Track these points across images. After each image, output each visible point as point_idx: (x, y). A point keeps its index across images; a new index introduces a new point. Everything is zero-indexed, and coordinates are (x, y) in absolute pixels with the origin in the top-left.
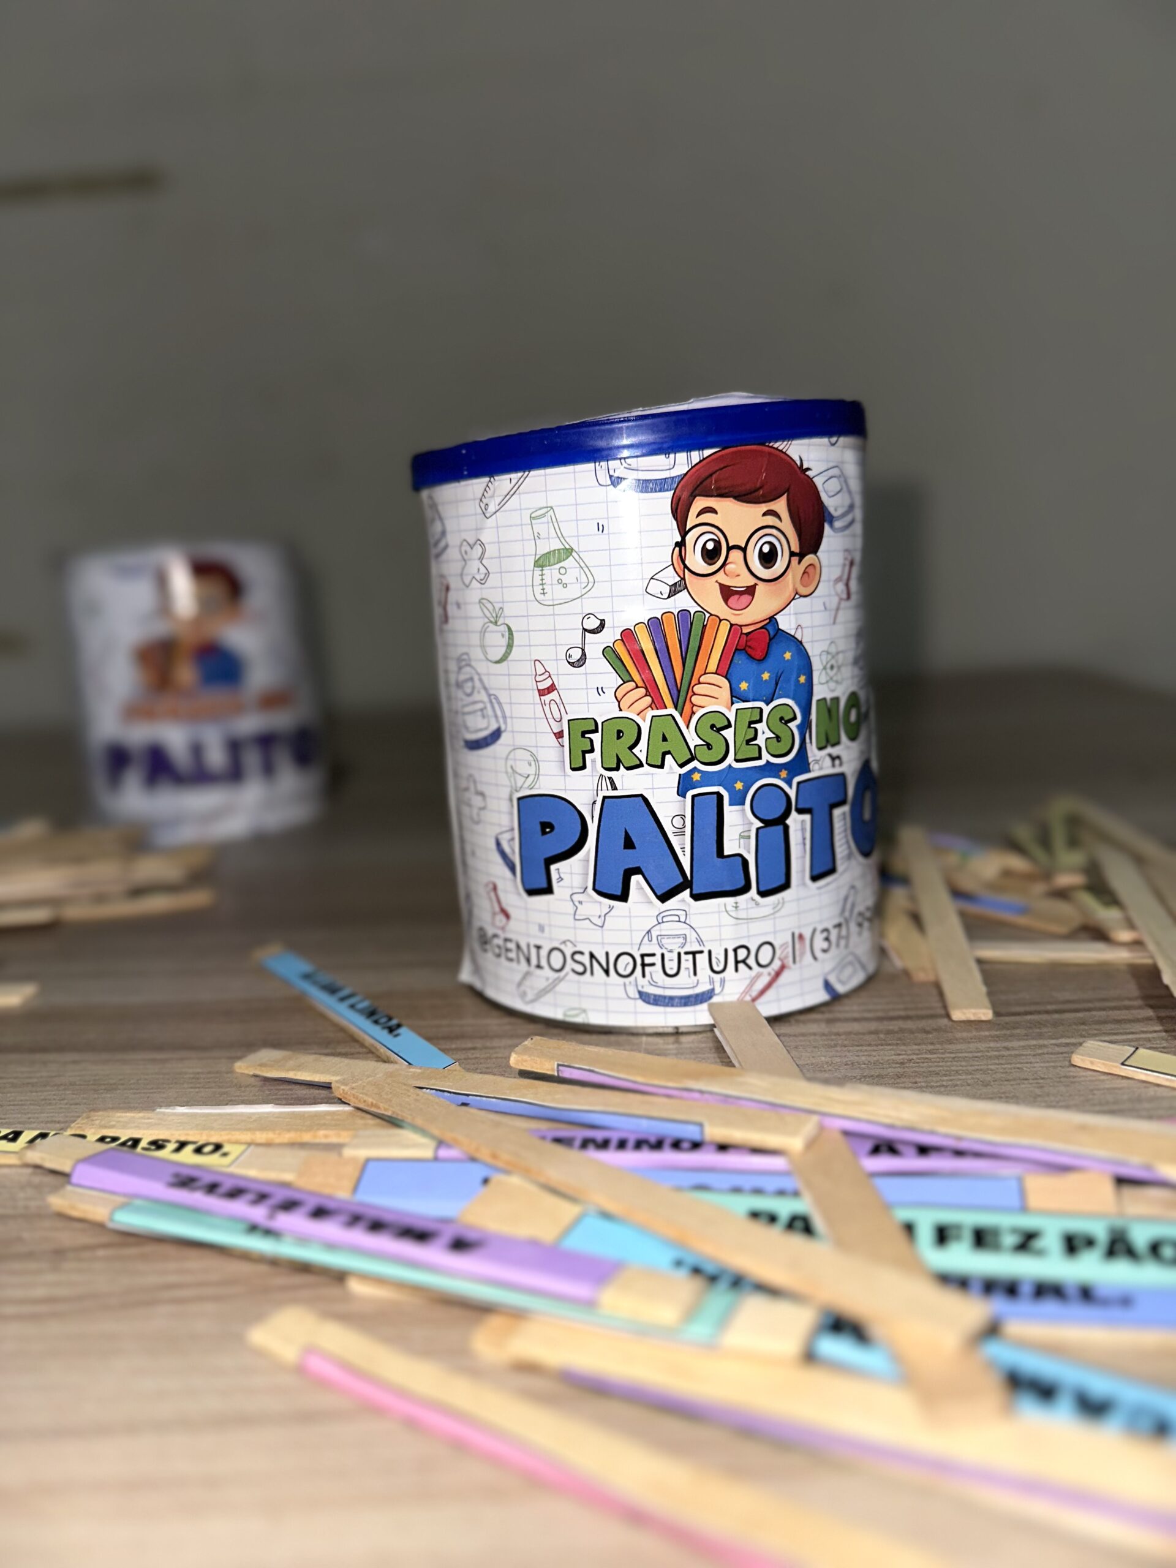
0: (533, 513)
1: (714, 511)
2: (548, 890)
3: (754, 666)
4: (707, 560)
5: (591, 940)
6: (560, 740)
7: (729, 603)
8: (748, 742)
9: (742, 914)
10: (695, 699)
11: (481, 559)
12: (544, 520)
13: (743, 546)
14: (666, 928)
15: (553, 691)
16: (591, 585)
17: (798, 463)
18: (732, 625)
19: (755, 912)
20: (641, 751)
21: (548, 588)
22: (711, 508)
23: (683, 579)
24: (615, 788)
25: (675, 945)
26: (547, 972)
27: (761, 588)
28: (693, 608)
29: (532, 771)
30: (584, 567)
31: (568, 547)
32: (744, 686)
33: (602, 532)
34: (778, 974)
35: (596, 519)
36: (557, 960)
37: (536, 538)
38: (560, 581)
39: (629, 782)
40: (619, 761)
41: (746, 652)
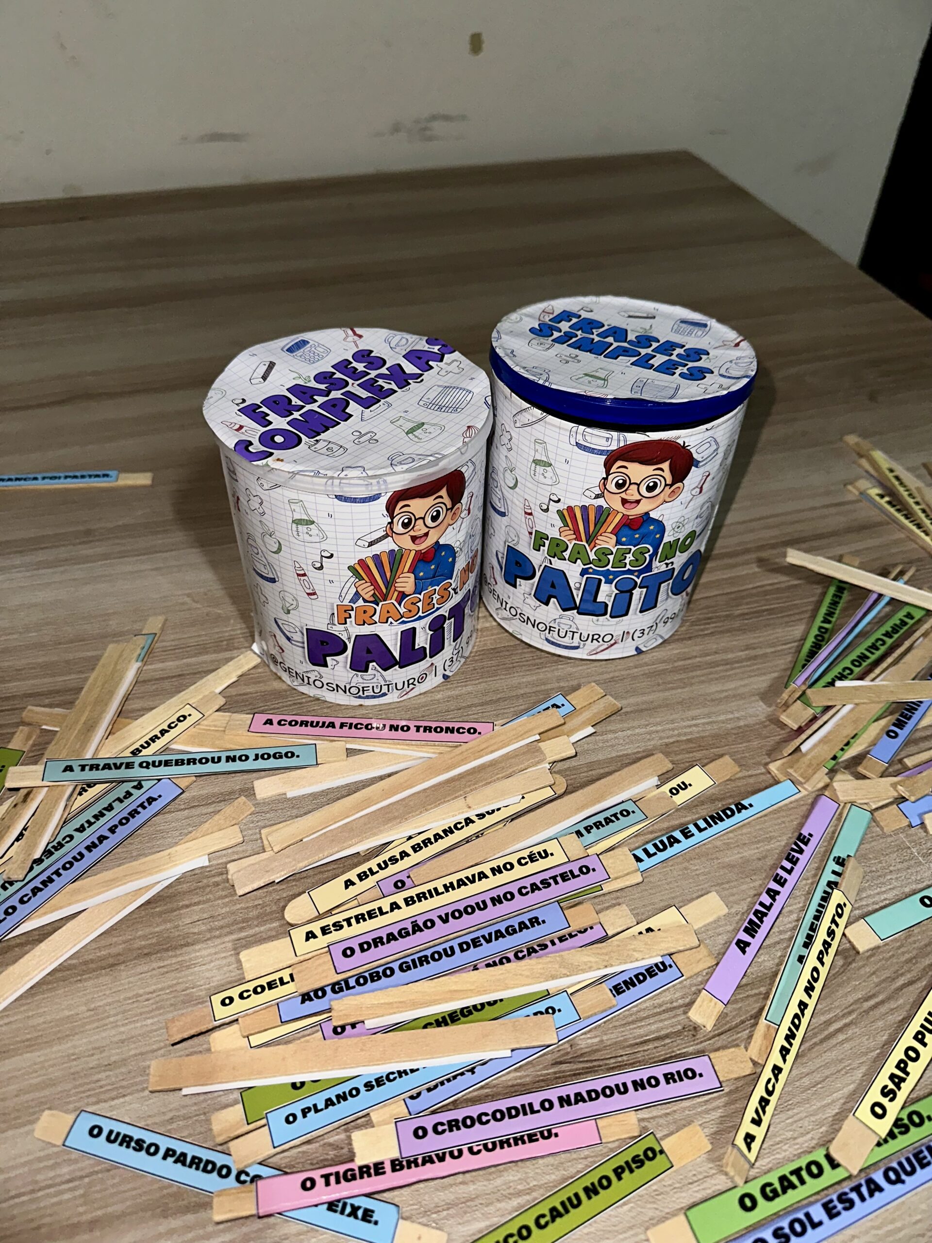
1: (626, 468)
2: (514, 586)
3: (630, 532)
4: (617, 487)
5: (528, 612)
6: (530, 535)
7: (625, 506)
8: (620, 561)
9: (599, 623)
10: (597, 541)
13: (639, 483)
14: (562, 621)
15: (531, 515)
16: (557, 482)
18: (624, 515)
19: (607, 623)
20: (566, 554)
21: (537, 474)
22: (625, 466)
23: (603, 493)
24: (551, 563)
25: (566, 627)
26: (508, 613)
27: (644, 501)
29: (517, 539)
31: (550, 462)
32: (624, 539)
34: (612, 645)
36: (513, 611)
39: (557, 564)
40: (555, 554)
41: (629, 526)
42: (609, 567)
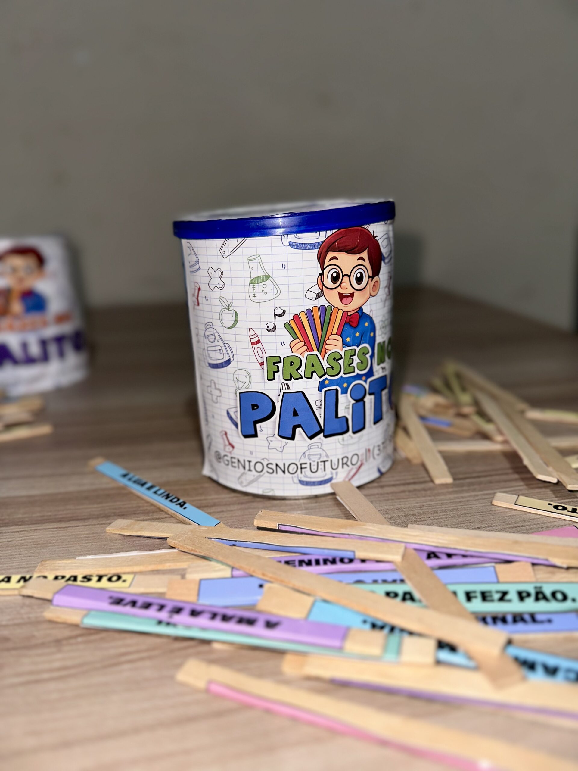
0: (249, 257)
1: (336, 258)
2: (255, 435)
3: (352, 330)
4: (333, 281)
5: (276, 458)
6: (262, 366)
7: (343, 301)
8: (349, 365)
9: (346, 443)
10: (327, 347)
11: (220, 277)
12: (255, 261)
13: (349, 274)
14: (312, 451)
15: (259, 343)
16: (279, 293)
17: (372, 234)
18: (343, 312)
19: (351, 441)
20: (302, 371)
21: (257, 294)
22: (335, 257)
23: (322, 291)
24: (289, 388)
25: (316, 459)
26: (254, 472)
27: (356, 294)
28: (327, 304)
29: (247, 380)
30: (275, 285)
31: (267, 275)
32: (348, 339)
33: (285, 268)
34: (360, 467)
35: (281, 262)
36: (259, 467)
37: (251, 269)
38: (263, 291)
39: (295, 386)
40: (291, 376)
41: (349, 324)
42: (342, 374)
